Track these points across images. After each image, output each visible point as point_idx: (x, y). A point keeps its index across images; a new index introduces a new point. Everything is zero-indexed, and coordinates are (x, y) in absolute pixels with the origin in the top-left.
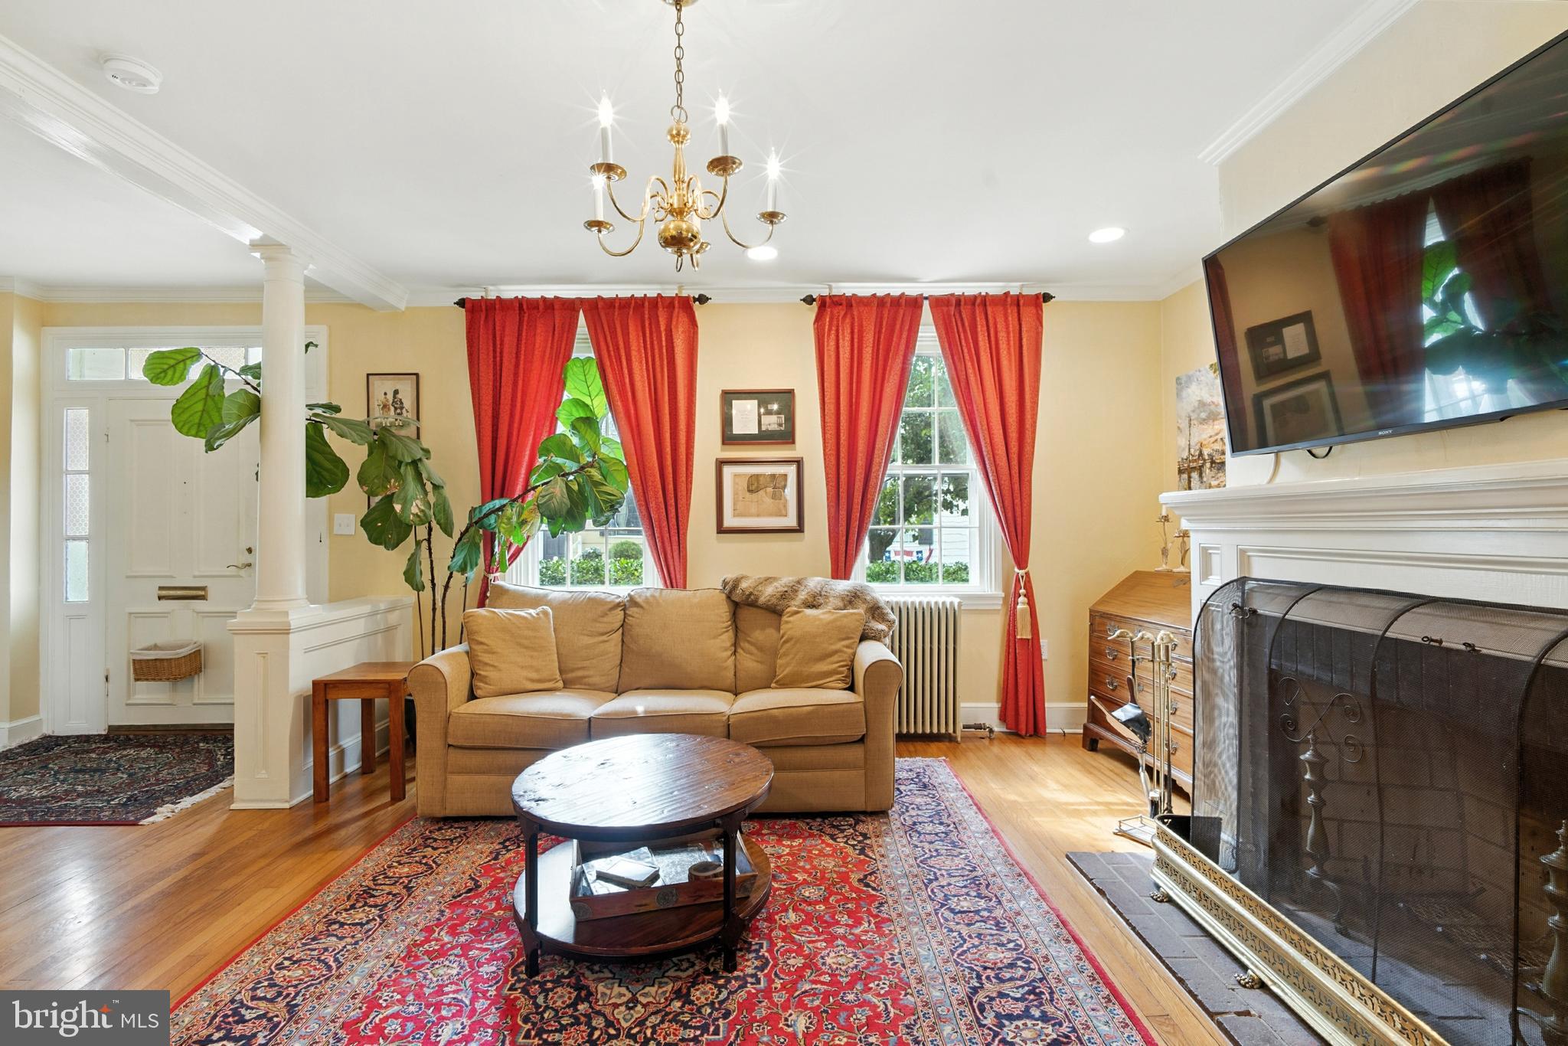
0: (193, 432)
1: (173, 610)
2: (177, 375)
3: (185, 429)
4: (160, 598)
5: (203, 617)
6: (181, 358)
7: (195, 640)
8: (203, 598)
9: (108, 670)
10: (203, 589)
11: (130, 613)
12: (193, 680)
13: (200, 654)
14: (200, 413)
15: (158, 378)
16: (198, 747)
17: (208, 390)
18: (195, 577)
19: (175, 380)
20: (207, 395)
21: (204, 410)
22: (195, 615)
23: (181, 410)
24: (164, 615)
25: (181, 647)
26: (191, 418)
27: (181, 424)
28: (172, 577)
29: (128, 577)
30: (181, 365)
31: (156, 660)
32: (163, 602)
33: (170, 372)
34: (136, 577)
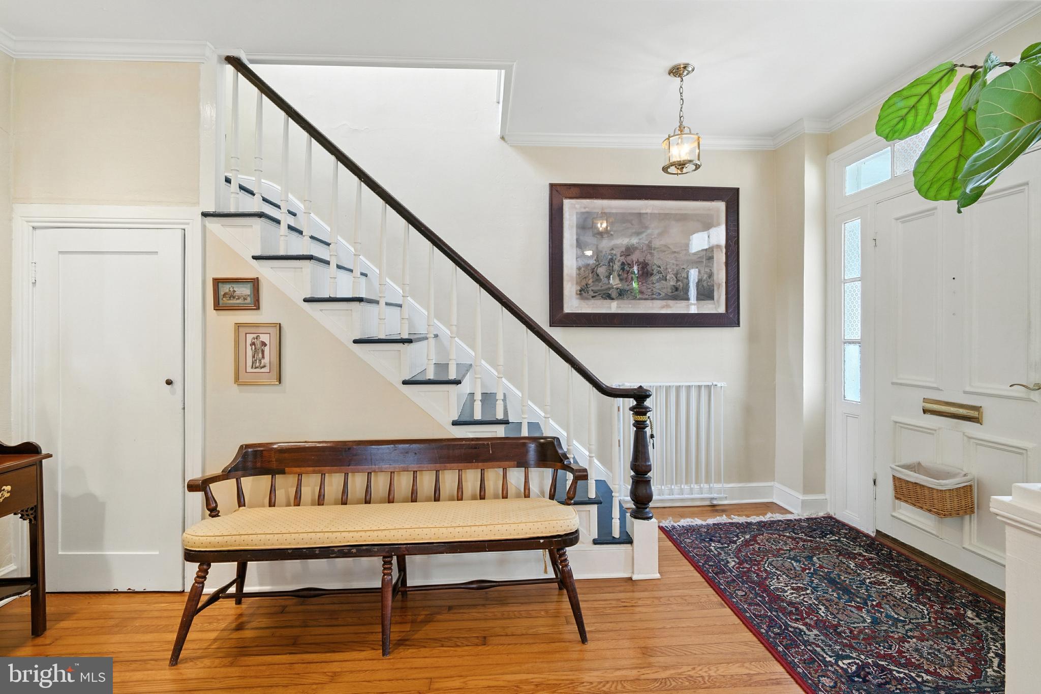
0: (945, 193)
1: (940, 429)
2: (920, 118)
3: (932, 193)
4: (925, 411)
5: (977, 444)
6: (922, 89)
7: (966, 470)
8: (976, 420)
9: (875, 474)
10: (977, 409)
11: (896, 422)
12: (962, 518)
13: (971, 491)
14: (953, 163)
15: (895, 132)
16: (964, 615)
17: (966, 121)
18: (965, 392)
19: (918, 125)
20: (965, 129)
21: (960, 155)
22: (965, 438)
23: (928, 165)
24: (930, 431)
25: (948, 475)
26: (941, 174)
27: (926, 186)
28: (938, 389)
29: (893, 383)
30: (926, 100)
31: (915, 483)
32: (928, 416)
33: (910, 118)
34: (901, 384)
